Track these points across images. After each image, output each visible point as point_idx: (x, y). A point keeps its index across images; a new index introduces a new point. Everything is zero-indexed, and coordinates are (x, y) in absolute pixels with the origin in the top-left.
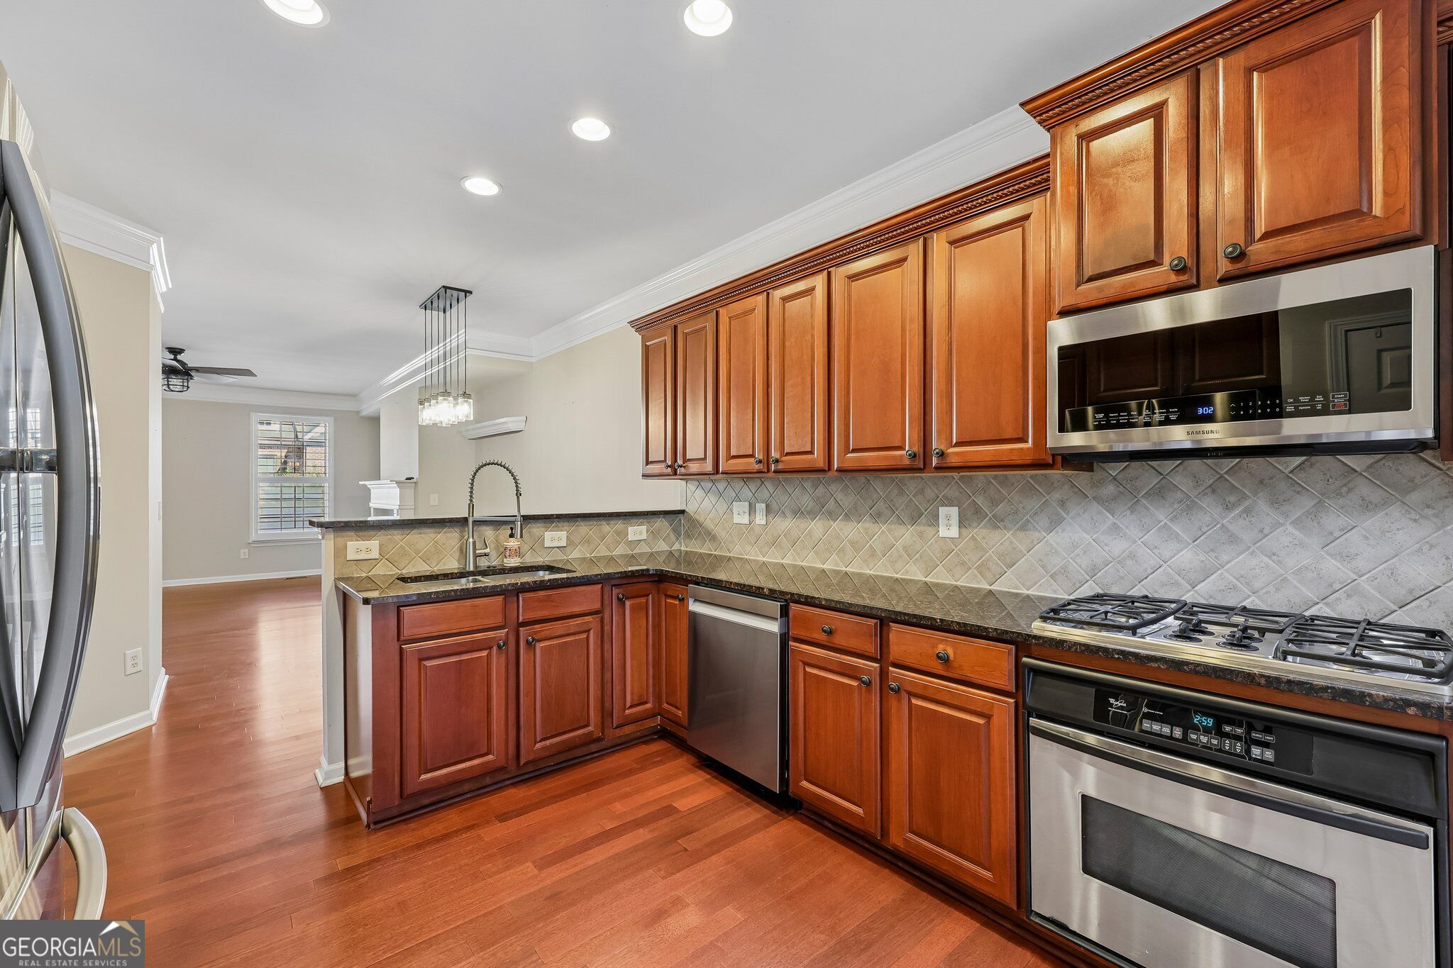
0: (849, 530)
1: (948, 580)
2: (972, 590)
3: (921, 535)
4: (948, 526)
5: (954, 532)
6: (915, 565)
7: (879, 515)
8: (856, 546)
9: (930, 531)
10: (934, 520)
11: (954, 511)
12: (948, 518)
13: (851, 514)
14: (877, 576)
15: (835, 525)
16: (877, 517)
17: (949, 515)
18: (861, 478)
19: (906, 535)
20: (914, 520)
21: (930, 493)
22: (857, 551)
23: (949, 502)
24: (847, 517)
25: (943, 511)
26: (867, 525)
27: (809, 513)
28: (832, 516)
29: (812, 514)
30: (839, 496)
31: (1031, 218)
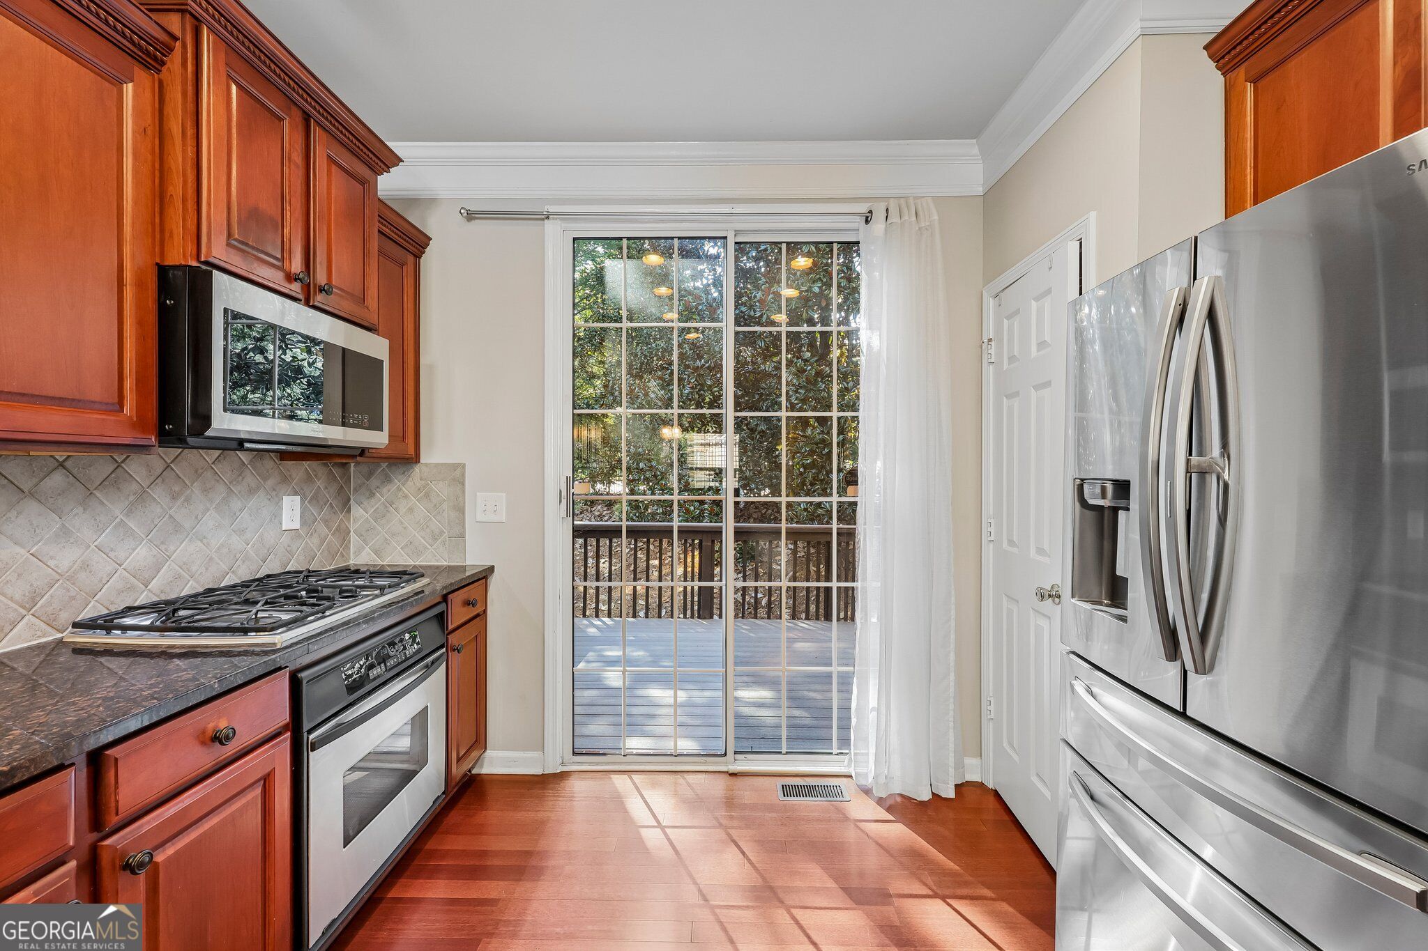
31: (129, 89)
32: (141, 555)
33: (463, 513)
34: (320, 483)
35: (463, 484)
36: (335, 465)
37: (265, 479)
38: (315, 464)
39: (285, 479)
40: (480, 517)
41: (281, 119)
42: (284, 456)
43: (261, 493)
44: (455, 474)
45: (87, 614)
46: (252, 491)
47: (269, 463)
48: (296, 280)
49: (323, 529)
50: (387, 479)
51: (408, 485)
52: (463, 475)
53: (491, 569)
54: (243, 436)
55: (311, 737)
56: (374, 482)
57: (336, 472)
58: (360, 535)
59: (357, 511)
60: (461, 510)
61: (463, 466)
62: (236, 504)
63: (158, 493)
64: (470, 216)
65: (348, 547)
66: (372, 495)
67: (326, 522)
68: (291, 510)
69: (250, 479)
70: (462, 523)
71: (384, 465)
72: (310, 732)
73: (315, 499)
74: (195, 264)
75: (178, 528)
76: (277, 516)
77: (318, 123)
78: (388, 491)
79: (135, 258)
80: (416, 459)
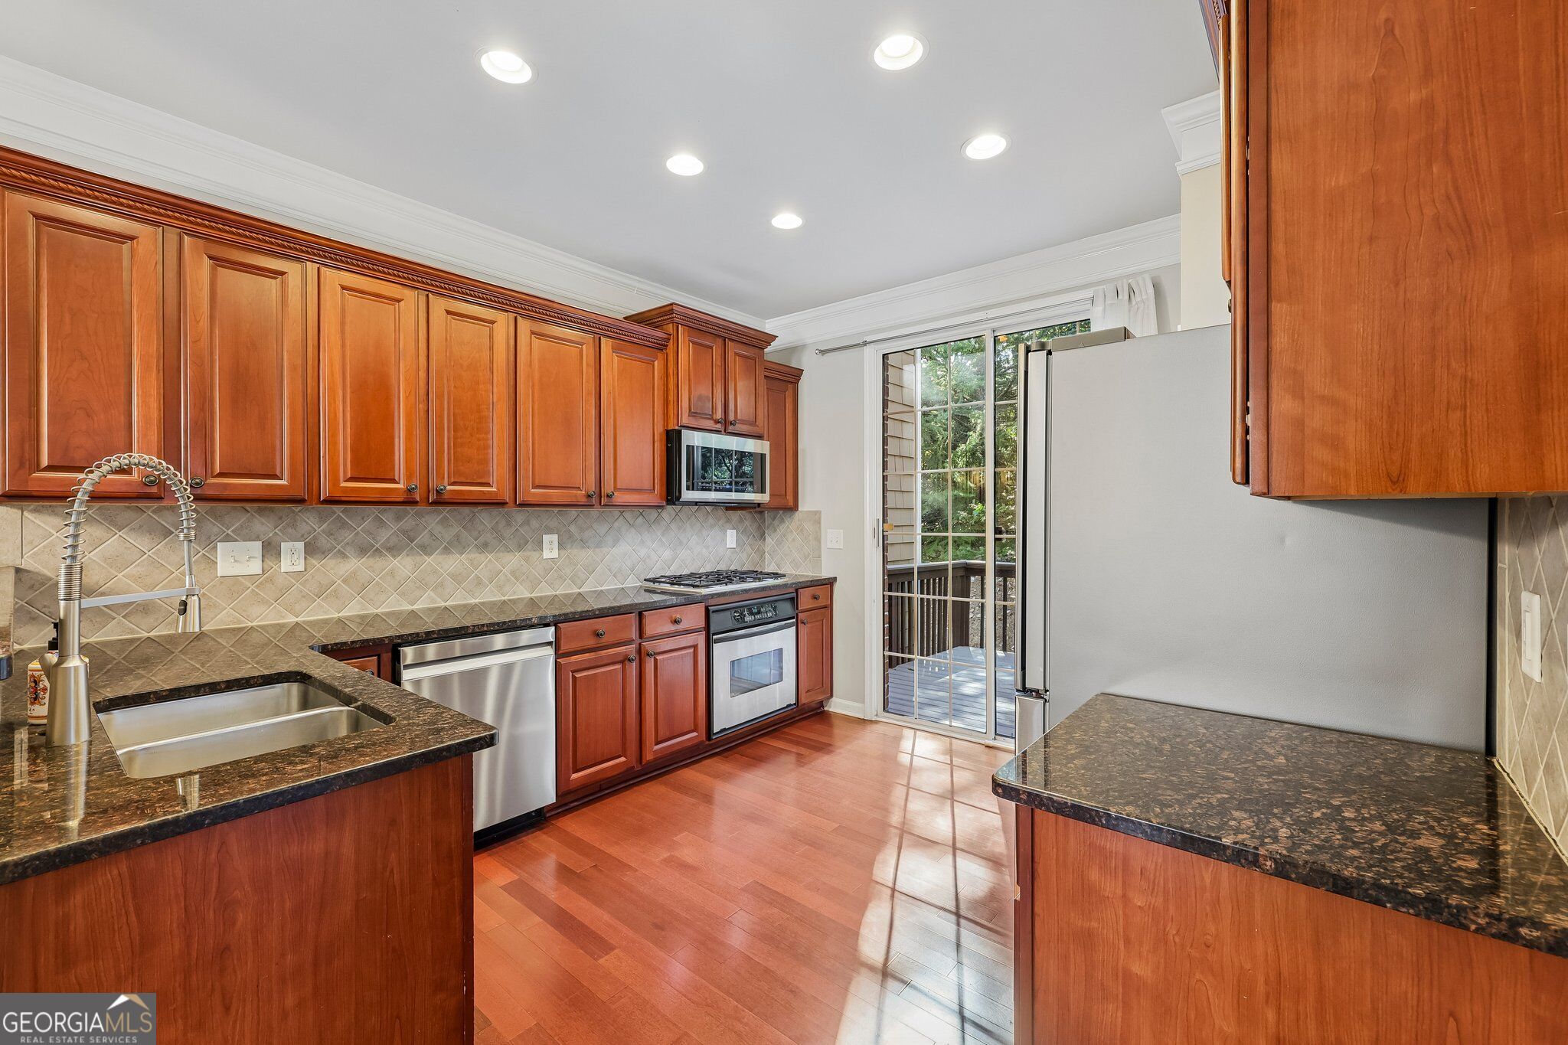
0: (451, 563)
1: (550, 593)
2: (566, 595)
3: (527, 560)
4: (551, 549)
5: (555, 554)
6: (522, 585)
7: (486, 545)
8: (459, 579)
9: (535, 555)
10: (540, 545)
11: (555, 537)
12: (551, 543)
13: (454, 545)
14: (483, 604)
15: (429, 560)
16: (485, 547)
17: (550, 541)
18: (466, 510)
19: (513, 560)
20: (520, 547)
21: (535, 523)
22: (459, 583)
23: (550, 531)
24: (447, 550)
25: (546, 538)
26: (472, 556)
27: (390, 549)
28: (425, 549)
29: (394, 550)
30: (438, 529)
31: (656, 363)
32: (667, 554)
33: (820, 543)
34: (747, 523)
35: (820, 523)
36: (756, 512)
37: (719, 521)
38: (744, 512)
39: (728, 521)
40: (830, 545)
41: (711, 348)
42: (728, 509)
43: (716, 528)
44: (816, 517)
45: (651, 576)
46: (712, 527)
47: (720, 512)
48: (719, 422)
49: (749, 549)
50: (782, 521)
51: (792, 525)
52: (820, 518)
53: (835, 579)
54: (698, 500)
55: (714, 637)
56: (776, 522)
57: (757, 516)
58: (770, 555)
59: (768, 540)
60: (818, 540)
61: (819, 512)
62: (705, 533)
63: (673, 526)
64: (823, 352)
65: (764, 561)
66: (775, 530)
67: (750, 545)
68: (731, 537)
69: (711, 520)
70: (820, 548)
71: (781, 512)
72: (714, 634)
73: (744, 532)
74: (677, 428)
75: (681, 543)
76: (724, 540)
77: (730, 339)
78: (782, 529)
79: (659, 429)
80: (795, 508)
